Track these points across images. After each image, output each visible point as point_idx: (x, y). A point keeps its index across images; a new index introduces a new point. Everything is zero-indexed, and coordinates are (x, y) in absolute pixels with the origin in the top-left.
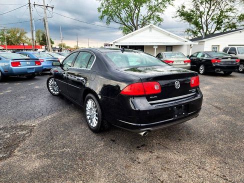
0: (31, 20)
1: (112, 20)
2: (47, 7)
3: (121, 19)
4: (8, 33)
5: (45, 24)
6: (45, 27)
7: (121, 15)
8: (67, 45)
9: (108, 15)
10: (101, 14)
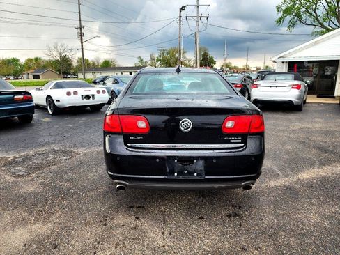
0: (180, 37)
1: (298, 22)
2: (201, 17)
3: (317, 18)
4: (168, 54)
5: (196, 40)
6: (196, 43)
7: (317, 10)
8: (233, 65)
9: (292, 14)
10: (280, 14)
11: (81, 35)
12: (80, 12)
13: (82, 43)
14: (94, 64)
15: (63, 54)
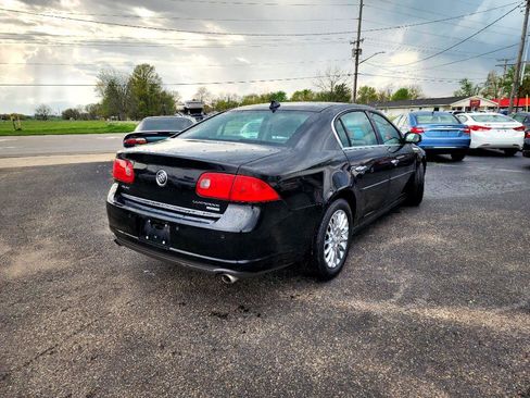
11: (358, 52)
12: (360, 19)
13: (357, 65)
14: (382, 96)
15: (339, 83)
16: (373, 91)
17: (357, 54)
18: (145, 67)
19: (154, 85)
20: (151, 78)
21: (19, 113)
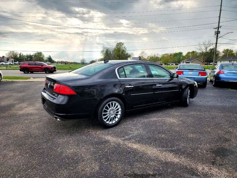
12: (220, 16)
13: (217, 39)
16: (232, 51)
17: (218, 34)
18: (120, 43)
19: (123, 51)
20: (122, 48)
21: (76, 62)
